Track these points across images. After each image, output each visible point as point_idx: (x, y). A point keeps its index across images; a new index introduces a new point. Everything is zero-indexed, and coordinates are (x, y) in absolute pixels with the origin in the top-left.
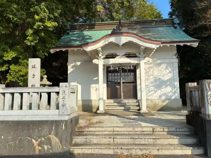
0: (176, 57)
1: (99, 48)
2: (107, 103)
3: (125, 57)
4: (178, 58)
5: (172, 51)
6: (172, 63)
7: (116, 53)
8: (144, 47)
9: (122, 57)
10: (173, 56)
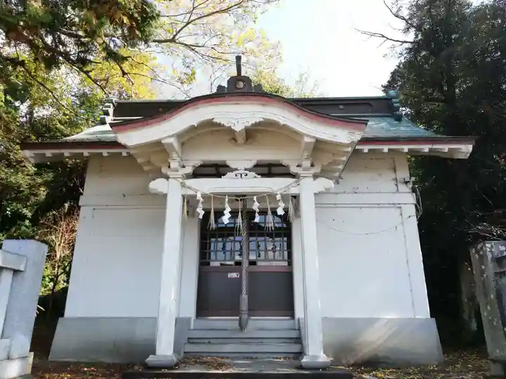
0: (407, 188)
1: (170, 137)
2: (194, 330)
3: (253, 174)
4: (414, 190)
5: (395, 171)
6: (399, 206)
7: (225, 161)
8: (314, 140)
9: (243, 175)
10: (399, 185)
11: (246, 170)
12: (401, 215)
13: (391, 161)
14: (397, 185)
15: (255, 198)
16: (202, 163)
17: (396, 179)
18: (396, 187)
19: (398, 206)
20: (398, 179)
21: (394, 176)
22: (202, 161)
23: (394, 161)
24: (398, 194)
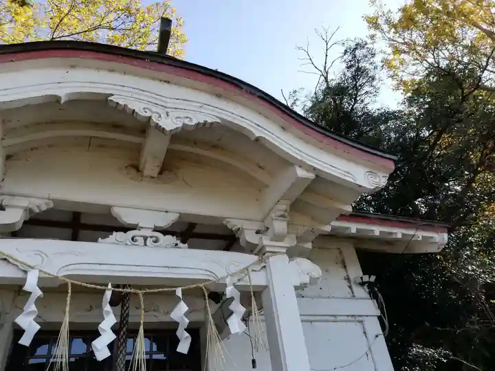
5: (345, 267)
6: (360, 319)
7: (109, 207)
8: (312, 176)
9: (149, 241)
10: (354, 287)
11: (156, 229)
12: (365, 333)
13: (336, 252)
14: (350, 287)
15: (179, 292)
16: (51, 205)
17: (348, 279)
18: (349, 290)
19: (358, 319)
20: (352, 278)
21: (345, 275)
22: (54, 200)
23: (340, 253)
24: (354, 301)
